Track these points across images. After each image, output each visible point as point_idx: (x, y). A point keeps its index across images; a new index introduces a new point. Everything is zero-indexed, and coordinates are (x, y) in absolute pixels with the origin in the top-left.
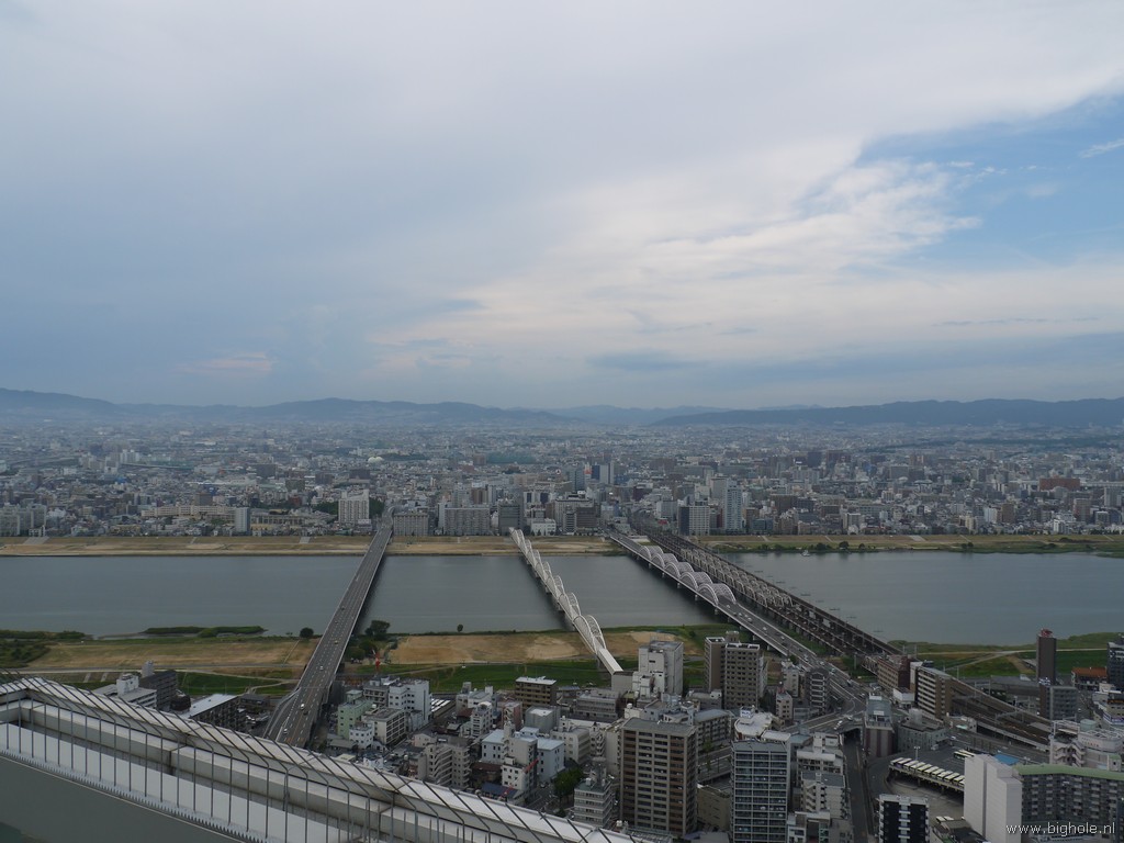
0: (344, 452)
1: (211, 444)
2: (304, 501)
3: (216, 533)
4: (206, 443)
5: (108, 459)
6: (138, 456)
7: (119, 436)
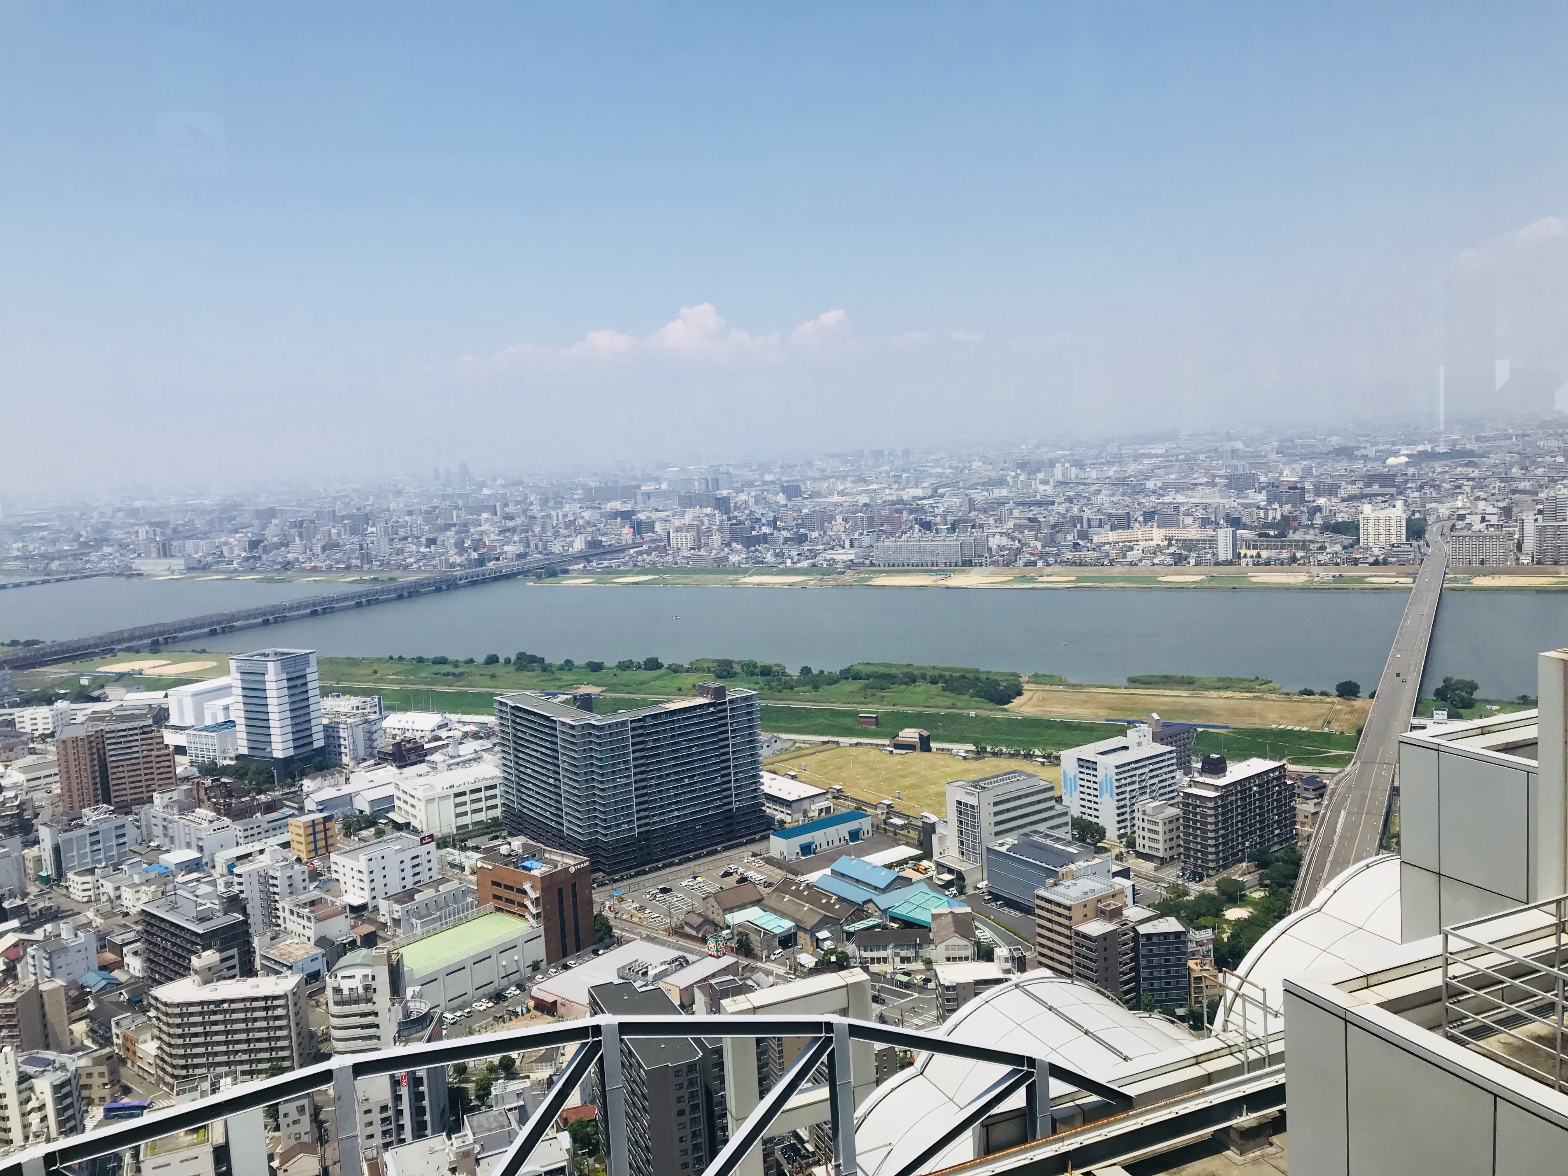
0: (1345, 452)
1: (1159, 452)
2: (1305, 521)
3: (1192, 561)
4: (1153, 452)
5: (1041, 476)
6: (1074, 472)
7: (1044, 449)
